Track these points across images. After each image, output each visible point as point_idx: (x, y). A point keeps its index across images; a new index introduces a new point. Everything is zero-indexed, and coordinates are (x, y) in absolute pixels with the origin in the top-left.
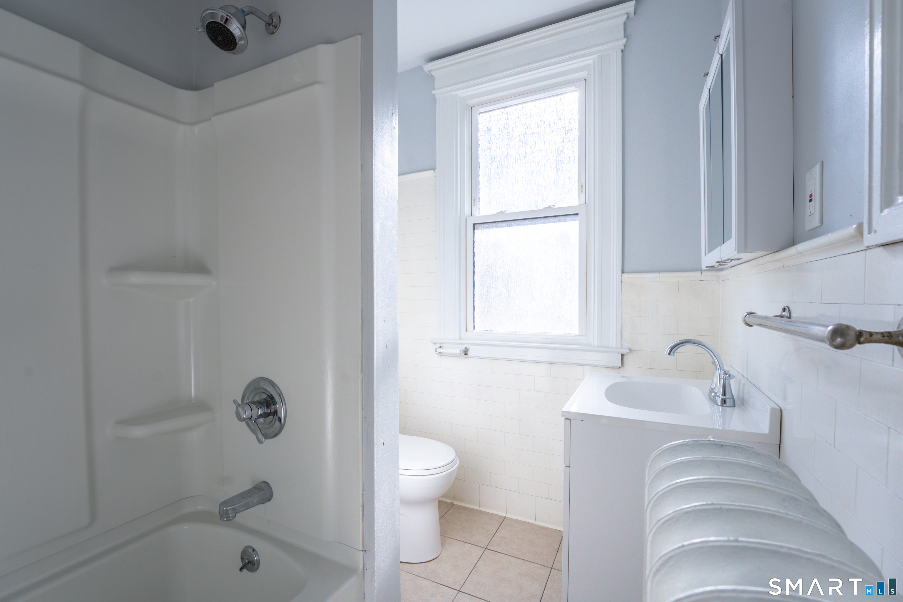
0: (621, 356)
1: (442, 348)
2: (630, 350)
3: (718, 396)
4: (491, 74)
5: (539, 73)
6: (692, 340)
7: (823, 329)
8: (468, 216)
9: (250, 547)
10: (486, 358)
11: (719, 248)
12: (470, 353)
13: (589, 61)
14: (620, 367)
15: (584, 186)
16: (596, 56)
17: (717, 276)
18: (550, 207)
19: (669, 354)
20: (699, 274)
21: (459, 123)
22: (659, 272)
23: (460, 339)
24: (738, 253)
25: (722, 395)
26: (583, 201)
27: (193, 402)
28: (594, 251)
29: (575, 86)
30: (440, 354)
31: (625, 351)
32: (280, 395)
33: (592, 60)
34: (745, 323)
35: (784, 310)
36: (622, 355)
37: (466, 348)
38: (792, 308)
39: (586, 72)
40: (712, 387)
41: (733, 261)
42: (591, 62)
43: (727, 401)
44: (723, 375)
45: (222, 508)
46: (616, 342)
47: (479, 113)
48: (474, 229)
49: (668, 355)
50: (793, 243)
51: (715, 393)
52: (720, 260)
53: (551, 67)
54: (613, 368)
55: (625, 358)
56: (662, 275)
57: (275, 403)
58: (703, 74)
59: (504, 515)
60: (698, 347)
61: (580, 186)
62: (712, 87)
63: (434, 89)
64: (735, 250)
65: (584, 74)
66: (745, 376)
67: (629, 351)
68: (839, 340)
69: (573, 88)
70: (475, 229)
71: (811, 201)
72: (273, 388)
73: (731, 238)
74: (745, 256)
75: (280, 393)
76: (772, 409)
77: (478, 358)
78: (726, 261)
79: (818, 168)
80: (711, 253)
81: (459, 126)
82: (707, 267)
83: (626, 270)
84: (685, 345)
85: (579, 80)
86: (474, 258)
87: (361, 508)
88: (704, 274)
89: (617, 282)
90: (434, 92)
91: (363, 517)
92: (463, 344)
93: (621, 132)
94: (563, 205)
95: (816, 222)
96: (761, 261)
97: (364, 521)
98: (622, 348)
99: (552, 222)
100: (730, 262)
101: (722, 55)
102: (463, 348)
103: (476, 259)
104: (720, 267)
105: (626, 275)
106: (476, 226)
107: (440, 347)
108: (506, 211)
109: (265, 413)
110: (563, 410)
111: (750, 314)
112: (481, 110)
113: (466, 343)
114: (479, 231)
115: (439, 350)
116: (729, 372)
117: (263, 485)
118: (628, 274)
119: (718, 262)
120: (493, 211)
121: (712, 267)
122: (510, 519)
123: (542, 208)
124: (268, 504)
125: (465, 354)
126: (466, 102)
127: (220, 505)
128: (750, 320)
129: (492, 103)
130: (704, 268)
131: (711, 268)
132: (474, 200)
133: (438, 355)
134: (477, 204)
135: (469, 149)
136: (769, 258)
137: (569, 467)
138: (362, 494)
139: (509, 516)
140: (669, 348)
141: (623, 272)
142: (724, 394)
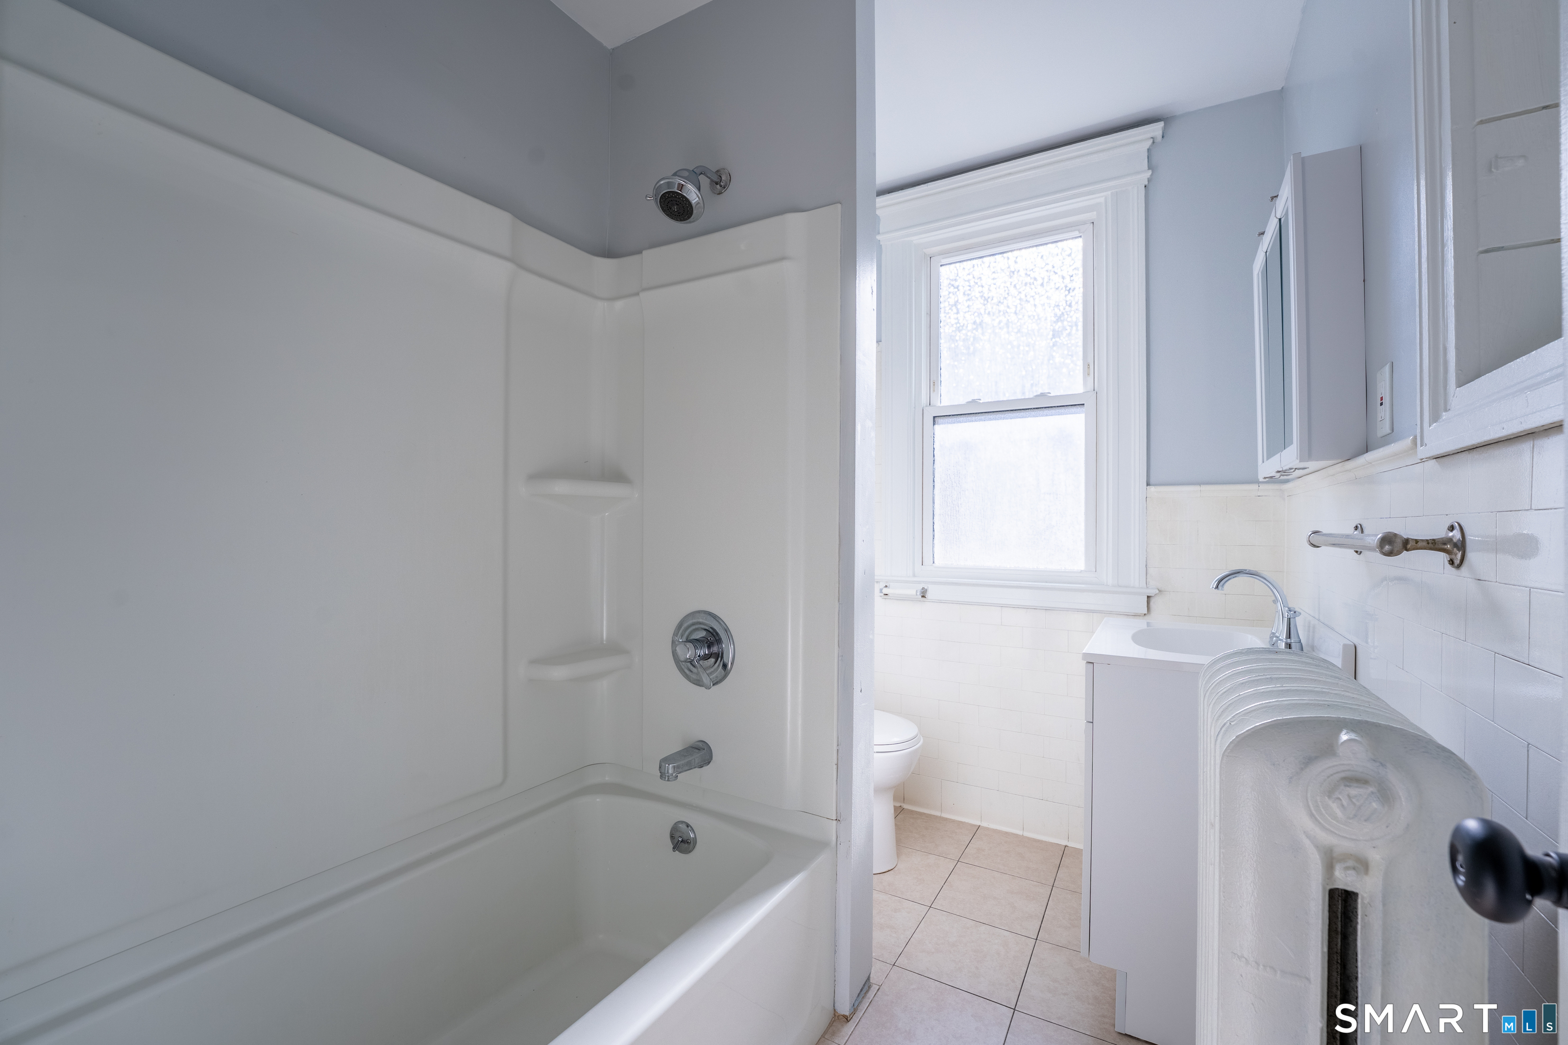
0: (1146, 599)
1: (889, 588)
2: (1160, 591)
3: (1280, 640)
4: (962, 215)
5: (1029, 213)
6: (1246, 570)
7: (1374, 538)
8: (925, 405)
9: (682, 822)
10: (953, 602)
11: (1279, 454)
12: (928, 595)
13: (1099, 199)
14: (1145, 614)
15: (1092, 367)
16: (1109, 193)
17: (1281, 490)
18: (1043, 395)
19: (1217, 587)
20: (1255, 486)
21: (914, 280)
22: (1200, 484)
23: (914, 576)
24: (1300, 462)
25: (1286, 638)
26: (1090, 387)
27: (605, 642)
28: (1108, 454)
29: (1079, 231)
30: (886, 597)
31: (1151, 592)
32: (727, 630)
33: (1104, 198)
34: (1309, 544)
35: (1356, 528)
36: (1148, 597)
37: (923, 588)
38: (1364, 526)
39: (1095, 213)
40: (1273, 631)
41: (1297, 470)
42: (1102, 200)
43: (1293, 645)
44: (1287, 613)
45: (663, 764)
46: (1140, 581)
47: (941, 266)
48: (934, 424)
49: (1215, 589)
50: (1367, 450)
51: (1277, 637)
52: (1281, 470)
53: (1046, 206)
54: (1136, 615)
55: (1152, 601)
56: (1204, 488)
57: (719, 641)
58: (1258, 233)
59: (978, 823)
60: (1256, 580)
61: (1087, 366)
62: (1268, 250)
63: (879, 233)
64: (1297, 459)
65: (1092, 215)
66: (1317, 617)
67: (1157, 592)
68: (1387, 548)
69: (1077, 234)
70: (936, 423)
71: (1381, 404)
72: (715, 621)
73: (1292, 443)
74: (1312, 465)
75: (726, 628)
76: (1345, 646)
77: (941, 602)
78: (1288, 470)
79: (1387, 368)
80: (1269, 460)
81: (914, 283)
82: (1265, 478)
83: (1152, 481)
84: (1238, 577)
85: (1084, 223)
86: (934, 463)
87: (835, 767)
88: (1262, 487)
89: (1140, 497)
90: (878, 237)
91: (837, 778)
92: (919, 582)
93: (1145, 296)
94: (1062, 393)
95: (1387, 430)
96: (1331, 471)
97: (838, 783)
98: (1147, 588)
99: (1047, 415)
100: (1294, 471)
101: (1280, 220)
102: (920, 587)
103: (936, 466)
104: (1282, 477)
105: (1152, 489)
106: (936, 419)
107: (886, 586)
108: (980, 400)
109: (705, 654)
110: (1084, 652)
111: (1315, 532)
112: (944, 261)
113: (923, 582)
114: (942, 426)
115: (885, 591)
116: (1295, 609)
117: (700, 744)
118: (1156, 487)
119: (1278, 472)
120: (962, 400)
121: (1271, 477)
122: (988, 829)
123: (1031, 396)
124: (705, 768)
125: (923, 596)
126: (924, 250)
127: (660, 761)
128: (1316, 539)
129: (962, 252)
130: (1261, 479)
131: (1271, 479)
132: (934, 383)
133: (883, 597)
134: (938, 390)
135: (927, 314)
136: (1338, 468)
137: (1093, 723)
138: (836, 750)
139: (984, 824)
140: (1216, 582)
141: (1148, 484)
142: (1289, 636)
